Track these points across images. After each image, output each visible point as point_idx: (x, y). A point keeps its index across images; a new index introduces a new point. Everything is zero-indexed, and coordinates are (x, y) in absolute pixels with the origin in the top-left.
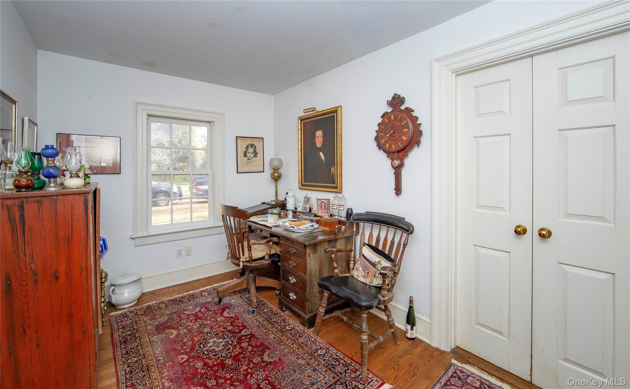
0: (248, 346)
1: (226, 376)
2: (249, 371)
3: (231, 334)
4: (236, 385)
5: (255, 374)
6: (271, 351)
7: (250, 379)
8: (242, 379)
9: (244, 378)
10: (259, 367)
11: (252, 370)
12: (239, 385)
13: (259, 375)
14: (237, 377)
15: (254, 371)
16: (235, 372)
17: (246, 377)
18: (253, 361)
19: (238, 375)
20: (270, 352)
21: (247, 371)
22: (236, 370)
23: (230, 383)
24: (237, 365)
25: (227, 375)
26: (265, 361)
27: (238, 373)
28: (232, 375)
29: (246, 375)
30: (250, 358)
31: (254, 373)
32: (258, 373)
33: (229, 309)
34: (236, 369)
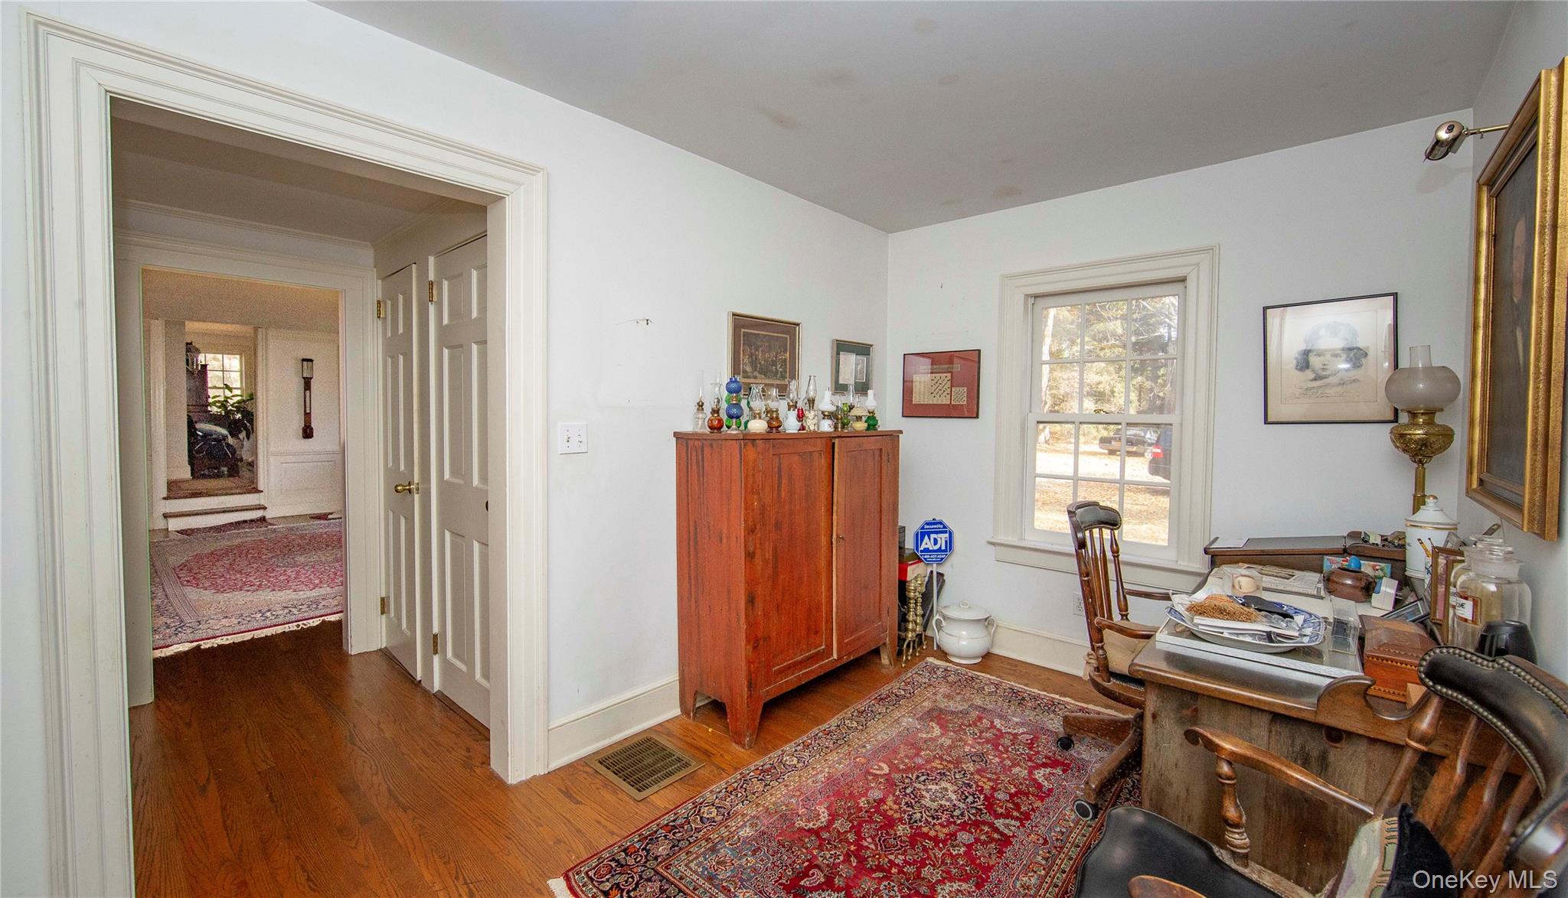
0: (964, 845)
1: (866, 840)
2: (894, 870)
3: (984, 804)
4: (851, 861)
5: (889, 884)
6: (973, 892)
7: (874, 878)
8: (869, 865)
9: (872, 869)
10: (912, 884)
11: (899, 873)
12: (852, 866)
13: (889, 891)
14: (868, 857)
15: (895, 880)
16: (882, 849)
17: (875, 871)
18: (925, 867)
19: (874, 856)
20: (969, 892)
21: (891, 868)
22: (886, 848)
23: (852, 851)
24: (901, 846)
25: (869, 840)
26: (936, 891)
27: (879, 854)
28: (872, 846)
29: (879, 868)
30: (932, 860)
31: (893, 881)
32: (896, 889)
33: (1064, 771)
34: (889, 848)
